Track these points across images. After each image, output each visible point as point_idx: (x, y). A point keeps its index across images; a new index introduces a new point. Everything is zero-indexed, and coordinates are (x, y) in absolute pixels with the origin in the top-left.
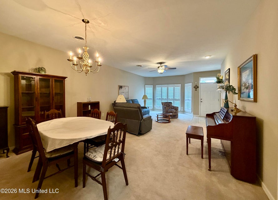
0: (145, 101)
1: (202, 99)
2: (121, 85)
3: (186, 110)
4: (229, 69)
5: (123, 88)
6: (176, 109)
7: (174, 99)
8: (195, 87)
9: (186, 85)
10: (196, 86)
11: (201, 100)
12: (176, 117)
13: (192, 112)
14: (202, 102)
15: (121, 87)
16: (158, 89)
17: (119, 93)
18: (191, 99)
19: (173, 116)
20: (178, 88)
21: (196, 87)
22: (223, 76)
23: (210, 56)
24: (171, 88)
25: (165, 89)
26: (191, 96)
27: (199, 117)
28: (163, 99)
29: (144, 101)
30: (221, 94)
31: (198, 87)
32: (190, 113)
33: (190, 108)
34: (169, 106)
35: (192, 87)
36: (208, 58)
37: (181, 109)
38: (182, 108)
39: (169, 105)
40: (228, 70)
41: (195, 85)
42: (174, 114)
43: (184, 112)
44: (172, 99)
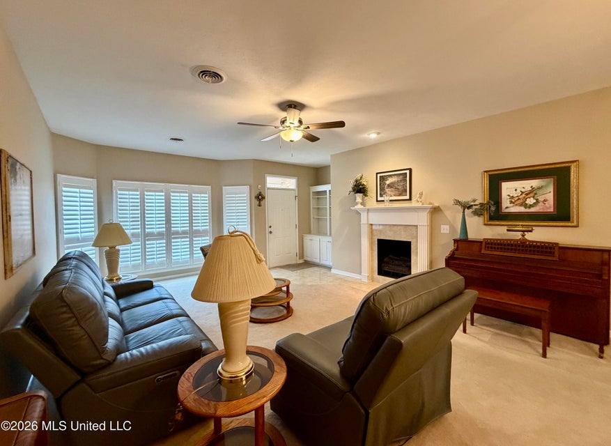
1: (271, 227)
4: (410, 170)
7: (191, 234)
8: (257, 198)
9: (226, 190)
10: (260, 194)
11: (270, 230)
14: (271, 232)
16: (125, 195)
18: (247, 227)
20: (202, 198)
21: (260, 197)
26: (249, 221)
31: (264, 198)
35: (251, 197)
41: (258, 192)
44: (184, 232)
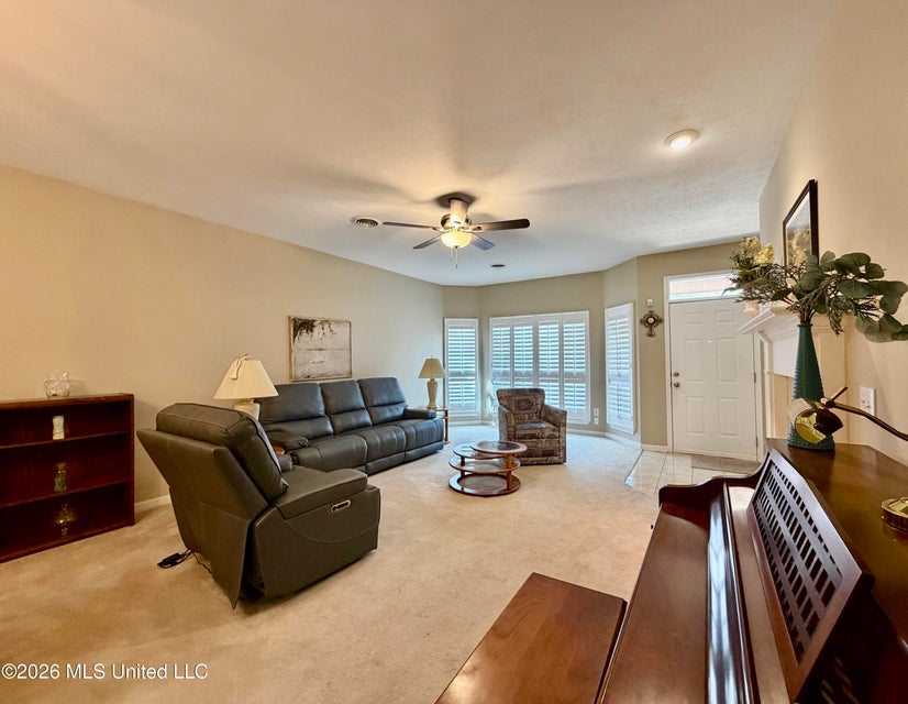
0: (432, 387)
1: (676, 375)
2: (305, 315)
3: (612, 420)
4: (812, 187)
5: (316, 330)
6: (557, 419)
7: (562, 377)
8: (644, 322)
9: (609, 312)
10: (651, 315)
11: (675, 380)
12: (556, 458)
13: (636, 431)
14: (677, 386)
15: (302, 326)
16: (499, 331)
17: (291, 351)
18: (629, 372)
19: (544, 455)
20: (577, 328)
21: (651, 320)
22: (770, 248)
23: (694, 132)
24: (549, 331)
25: (524, 333)
26: (630, 361)
27: (669, 457)
28: (520, 374)
29: (429, 384)
30: (766, 345)
31: (658, 321)
32: (627, 435)
33: (630, 415)
34: (530, 405)
35: (635, 323)
36: (682, 145)
37: (593, 417)
38: (597, 410)
39: (527, 401)
40: (808, 197)
41: (646, 312)
42: (543, 444)
43: (601, 429)
44: (553, 375)
